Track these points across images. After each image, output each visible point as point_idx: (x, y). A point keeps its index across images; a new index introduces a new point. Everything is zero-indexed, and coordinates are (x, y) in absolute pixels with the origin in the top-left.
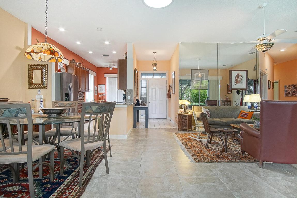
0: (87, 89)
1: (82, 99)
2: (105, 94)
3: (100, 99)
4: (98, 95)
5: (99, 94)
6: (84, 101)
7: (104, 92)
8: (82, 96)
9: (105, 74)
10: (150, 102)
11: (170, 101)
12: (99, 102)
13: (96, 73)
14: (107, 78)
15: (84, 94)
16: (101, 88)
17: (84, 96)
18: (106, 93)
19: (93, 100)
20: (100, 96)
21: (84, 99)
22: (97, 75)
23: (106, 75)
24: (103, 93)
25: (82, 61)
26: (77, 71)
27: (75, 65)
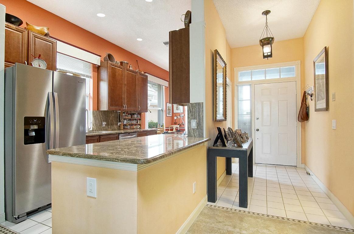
0: (144, 107)
1: (135, 125)
2: (183, 115)
3: (175, 124)
4: (173, 117)
5: (174, 115)
6: (140, 128)
8: (135, 120)
10: (258, 130)
11: (304, 128)
12: (173, 127)
13: (168, 81)
15: (141, 116)
17: (140, 120)
18: (184, 113)
20: (175, 118)
21: (139, 125)
24: (179, 114)
25: (137, 61)
26: (115, 75)
27: (110, 63)
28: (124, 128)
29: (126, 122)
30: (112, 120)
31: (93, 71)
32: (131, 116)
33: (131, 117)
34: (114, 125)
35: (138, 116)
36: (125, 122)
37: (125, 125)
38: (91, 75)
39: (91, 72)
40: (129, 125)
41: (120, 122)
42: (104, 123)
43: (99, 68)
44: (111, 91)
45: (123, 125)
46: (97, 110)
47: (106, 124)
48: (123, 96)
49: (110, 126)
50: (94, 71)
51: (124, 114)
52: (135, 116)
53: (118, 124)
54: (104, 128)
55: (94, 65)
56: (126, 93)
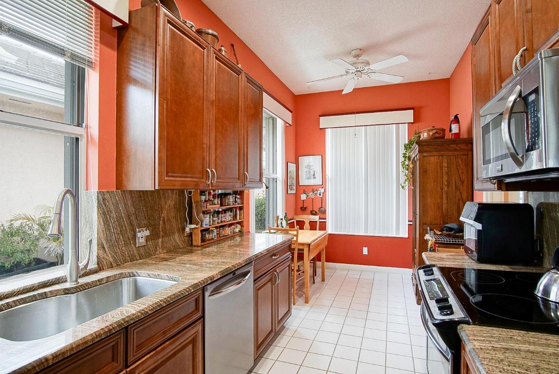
0: (251, 174)
1: (230, 225)
2: (322, 190)
4: (297, 195)
5: (300, 189)
7: (318, 181)
8: (231, 210)
9: (320, 116)
13: (291, 111)
14: (328, 132)
15: (242, 199)
16: (309, 166)
17: (241, 208)
18: (323, 185)
19: (280, 217)
20: (303, 197)
21: (240, 223)
22: (295, 118)
23: (324, 122)
24: (313, 189)
25: (232, 45)
26: (183, 64)
27: (166, 15)
28: (203, 240)
29: (210, 221)
30: (169, 219)
31: (101, 42)
32: (221, 202)
33: (221, 205)
34: (173, 233)
35: (236, 198)
36: (207, 220)
37: (207, 230)
38: (93, 57)
39: (93, 46)
40: (216, 228)
41: (191, 223)
42: (142, 235)
43: (123, 30)
44: (167, 117)
45: (202, 231)
46: (117, 189)
47: (147, 237)
48: (205, 141)
49: (160, 240)
50: (103, 41)
51: (203, 198)
52: (231, 199)
53: (187, 230)
54: (142, 251)
55: (104, 15)
56: (214, 131)
